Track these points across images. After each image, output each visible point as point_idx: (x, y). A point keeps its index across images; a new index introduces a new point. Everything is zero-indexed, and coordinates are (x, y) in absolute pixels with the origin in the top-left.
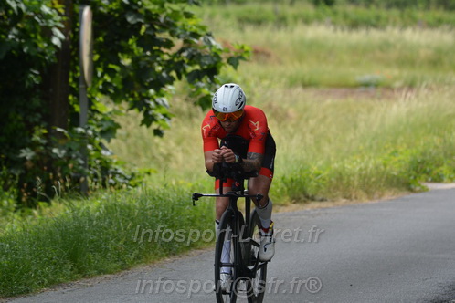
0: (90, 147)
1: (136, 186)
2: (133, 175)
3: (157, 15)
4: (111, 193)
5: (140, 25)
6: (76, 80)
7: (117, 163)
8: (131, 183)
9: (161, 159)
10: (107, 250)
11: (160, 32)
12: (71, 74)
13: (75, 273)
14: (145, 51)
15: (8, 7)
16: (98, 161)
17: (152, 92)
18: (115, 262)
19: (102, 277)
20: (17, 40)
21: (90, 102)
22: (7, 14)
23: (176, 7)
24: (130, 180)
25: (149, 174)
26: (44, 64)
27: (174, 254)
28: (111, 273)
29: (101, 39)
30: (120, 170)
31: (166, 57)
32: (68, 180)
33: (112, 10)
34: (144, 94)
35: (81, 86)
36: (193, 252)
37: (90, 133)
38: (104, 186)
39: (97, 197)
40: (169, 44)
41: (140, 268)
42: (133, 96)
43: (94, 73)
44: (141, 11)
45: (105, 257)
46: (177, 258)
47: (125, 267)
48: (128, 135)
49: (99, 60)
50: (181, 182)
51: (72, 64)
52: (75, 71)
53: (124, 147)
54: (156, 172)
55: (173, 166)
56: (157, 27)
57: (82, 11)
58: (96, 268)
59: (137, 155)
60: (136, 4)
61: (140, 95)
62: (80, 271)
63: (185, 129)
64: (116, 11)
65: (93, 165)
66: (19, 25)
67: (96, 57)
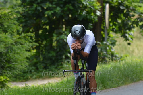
0: (108, 48)
1: (122, 60)
2: (121, 57)
3: (130, 7)
4: (114, 63)
5: (124, 10)
6: (104, 27)
7: (116, 53)
8: (121, 59)
9: (130, 52)
10: (113, 80)
11: (131, 12)
12: (102, 25)
13: (103, 87)
14: (126, 18)
15: (83, 4)
16: (110, 53)
17: (127, 31)
18: (116, 84)
19: (111, 89)
20: (86, 14)
21: (108, 34)
22: (83, 6)
23: (136, 4)
24: (120, 58)
25: (126, 56)
26: (94, 22)
27: (134, 82)
28: (114, 88)
29: (112, 14)
30: (117, 55)
31: (133, 20)
32: (101, 58)
33: (115, 5)
34: (125, 32)
35: (105, 29)
36: (140, 82)
37: (108, 44)
38: (112, 60)
39: (110, 64)
40: (133, 16)
41: (123, 86)
42: (121, 32)
43: (109, 25)
44: (125, 5)
45: (112, 83)
46: (135, 83)
47: (119, 86)
48: (120, 44)
49: (111, 21)
50: (137, 59)
51: (102, 22)
52: (103, 24)
53: (119, 48)
54: (129, 56)
55: (134, 54)
56: (130, 10)
57: (106, 5)
58: (110, 86)
59: (123, 51)
60: (123, 3)
61: (124, 32)
62: (105, 87)
63: (138, 43)
64: (117, 5)
65: (109, 54)
66: (86, 10)
67: (110, 20)
